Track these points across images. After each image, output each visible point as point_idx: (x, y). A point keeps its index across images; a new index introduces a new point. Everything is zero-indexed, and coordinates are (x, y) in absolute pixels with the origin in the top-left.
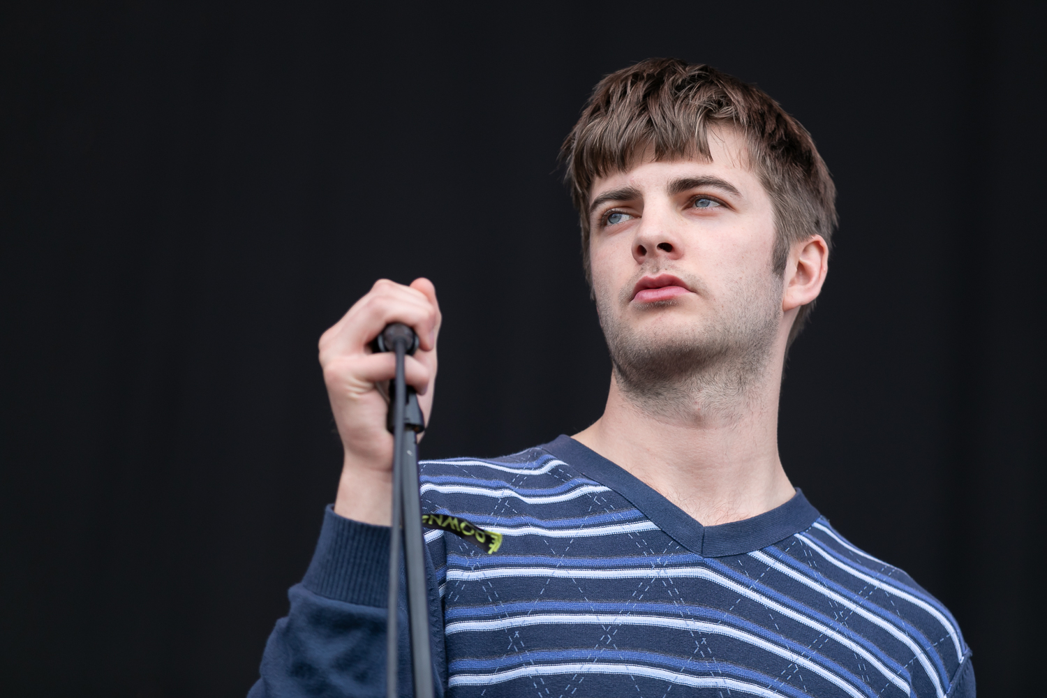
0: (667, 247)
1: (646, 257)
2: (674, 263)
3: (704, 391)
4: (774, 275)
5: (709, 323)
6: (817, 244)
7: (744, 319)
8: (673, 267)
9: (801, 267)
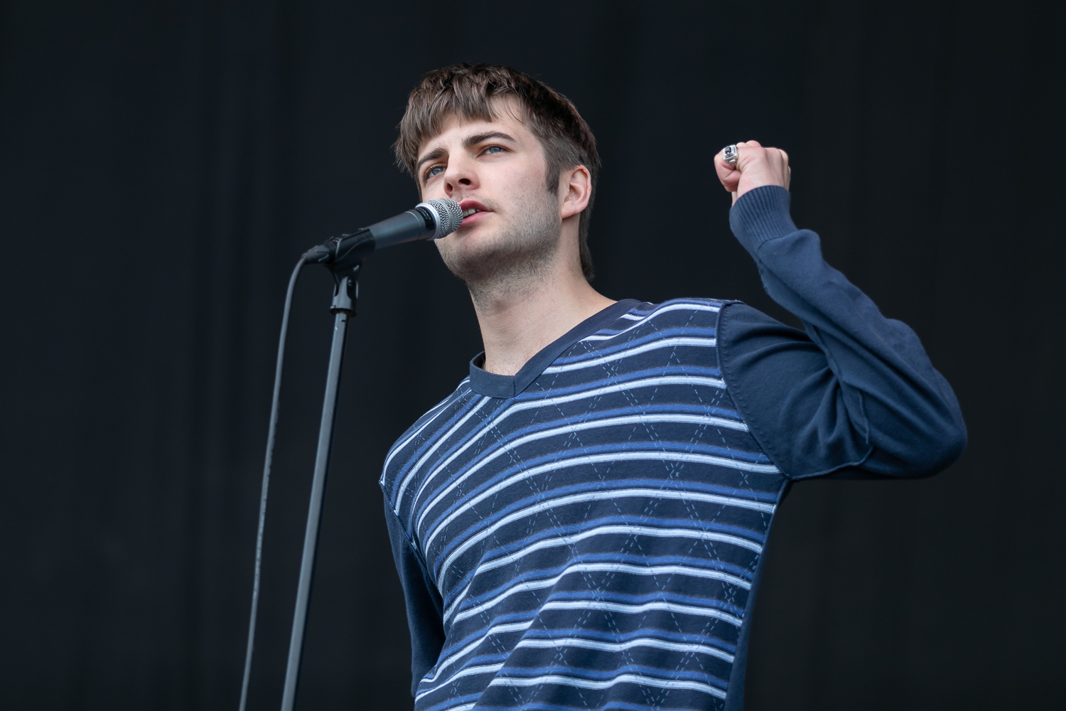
0: (465, 181)
1: (453, 191)
2: (474, 192)
3: (504, 281)
4: (549, 193)
5: (505, 231)
6: (582, 170)
7: (530, 224)
8: (473, 195)
9: (572, 188)
